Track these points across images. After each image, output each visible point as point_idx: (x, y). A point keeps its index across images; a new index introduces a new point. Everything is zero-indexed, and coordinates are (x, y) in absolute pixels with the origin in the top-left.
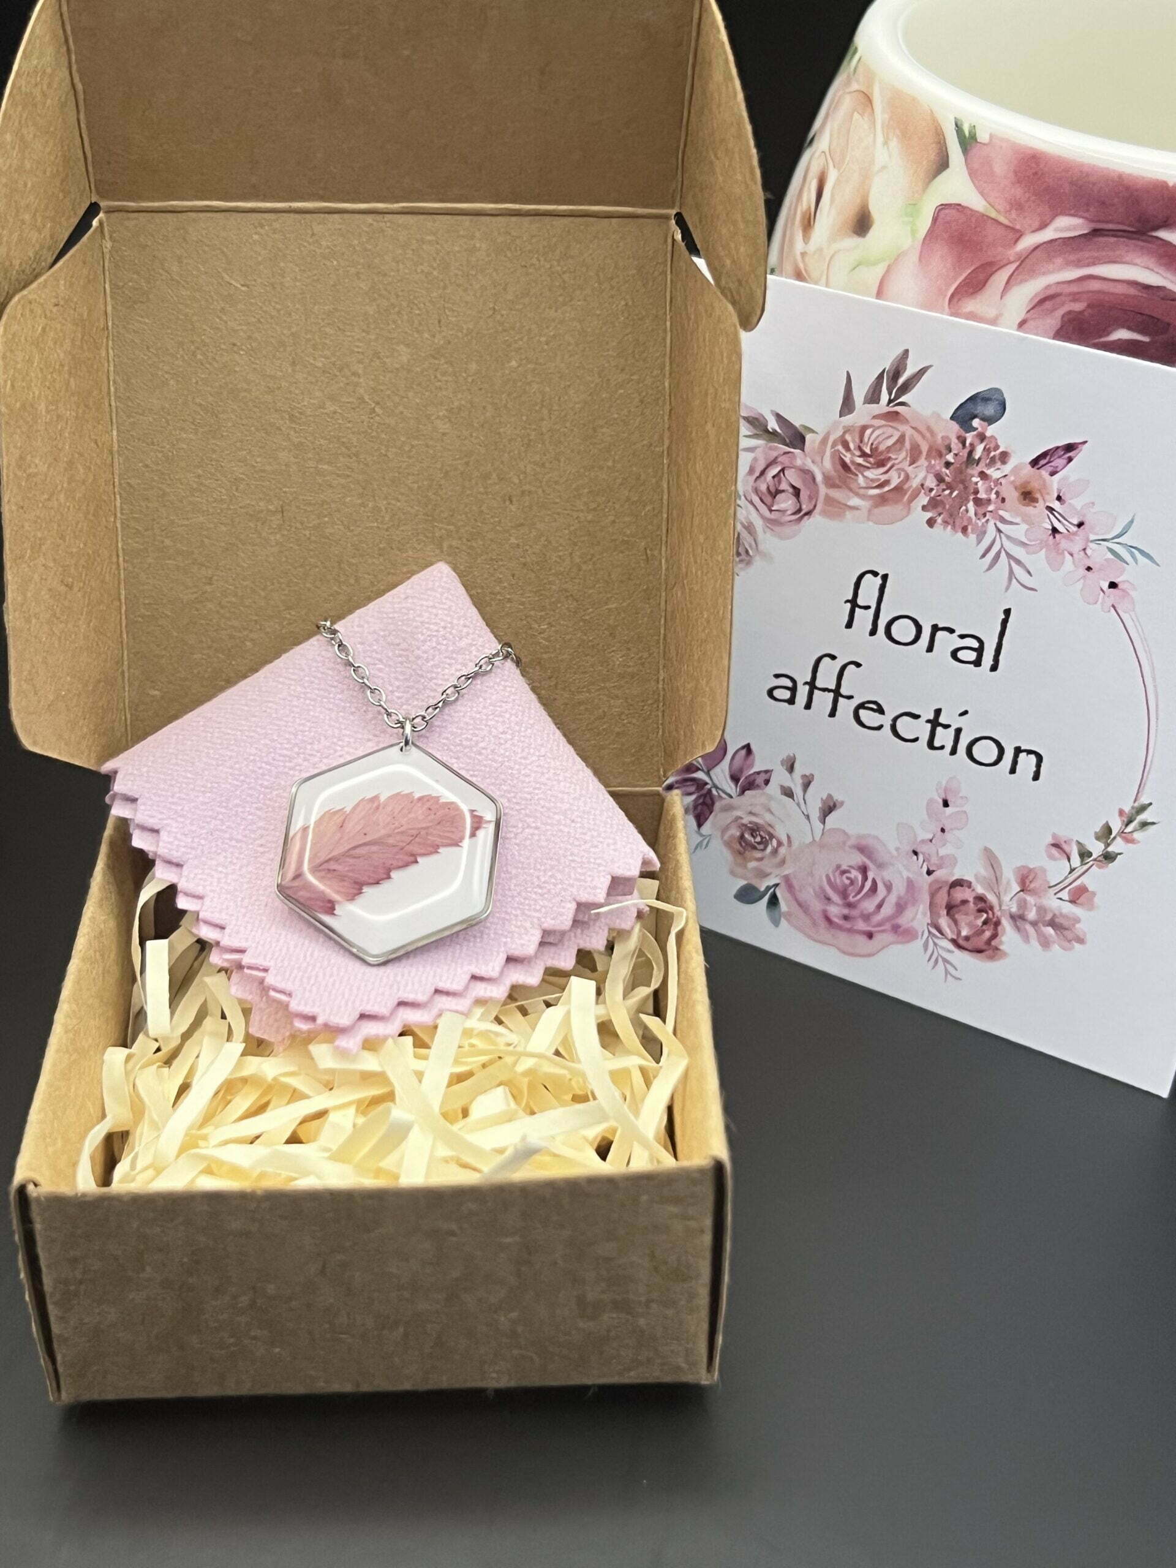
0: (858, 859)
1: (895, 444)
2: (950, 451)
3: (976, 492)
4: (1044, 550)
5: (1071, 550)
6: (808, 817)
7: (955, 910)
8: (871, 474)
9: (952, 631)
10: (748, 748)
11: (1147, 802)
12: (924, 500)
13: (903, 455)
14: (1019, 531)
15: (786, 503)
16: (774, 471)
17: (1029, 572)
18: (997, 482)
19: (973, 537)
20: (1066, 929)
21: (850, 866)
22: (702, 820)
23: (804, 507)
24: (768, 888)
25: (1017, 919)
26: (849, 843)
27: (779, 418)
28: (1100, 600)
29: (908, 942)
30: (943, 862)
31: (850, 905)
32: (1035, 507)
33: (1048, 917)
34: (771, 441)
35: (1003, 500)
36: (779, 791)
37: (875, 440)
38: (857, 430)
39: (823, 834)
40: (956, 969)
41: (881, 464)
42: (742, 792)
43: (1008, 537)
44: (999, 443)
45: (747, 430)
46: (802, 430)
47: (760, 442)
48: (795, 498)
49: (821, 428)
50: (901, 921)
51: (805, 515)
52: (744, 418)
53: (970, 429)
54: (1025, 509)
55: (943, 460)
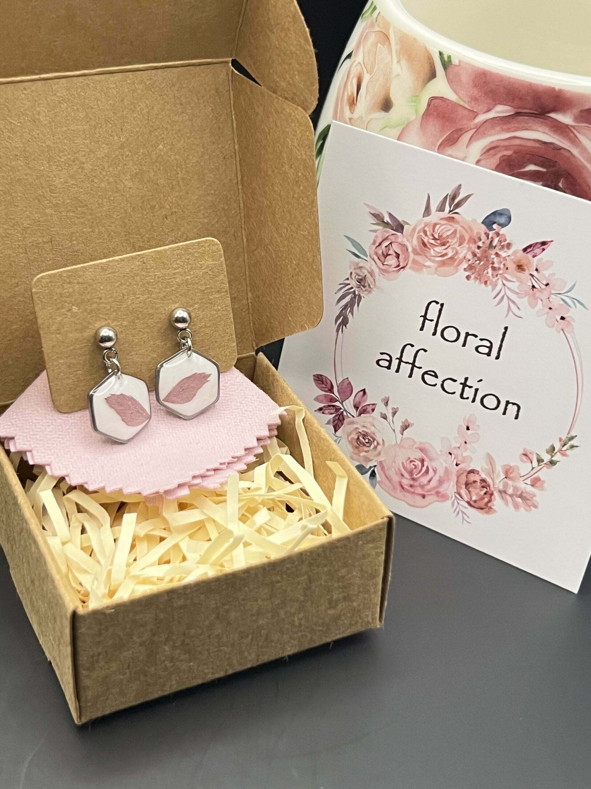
0: (420, 455)
1: (452, 234)
2: (481, 240)
3: (493, 263)
4: (527, 297)
5: (541, 298)
6: (394, 430)
7: (470, 485)
8: (439, 249)
9: (476, 336)
10: (364, 391)
11: (574, 435)
12: (465, 265)
13: (455, 240)
14: (515, 286)
15: (392, 261)
16: (386, 243)
17: (518, 308)
18: (505, 259)
19: (490, 287)
20: (528, 500)
21: (416, 459)
22: (337, 429)
23: (401, 264)
24: (371, 467)
25: (503, 492)
26: (417, 445)
27: (390, 215)
28: (556, 325)
29: (444, 501)
30: (464, 459)
31: (413, 479)
32: (524, 273)
33: (519, 493)
34: (385, 227)
35: (507, 268)
36: (379, 416)
37: (441, 231)
38: (432, 225)
39: (401, 440)
40: (468, 517)
41: (443, 244)
42: (360, 415)
43: (509, 288)
44: (507, 238)
45: (373, 220)
46: (402, 223)
47: (380, 228)
48: (396, 259)
49: (412, 223)
50: (441, 490)
51: (402, 268)
52: (371, 214)
53: (491, 229)
54: (519, 274)
55: (477, 245)
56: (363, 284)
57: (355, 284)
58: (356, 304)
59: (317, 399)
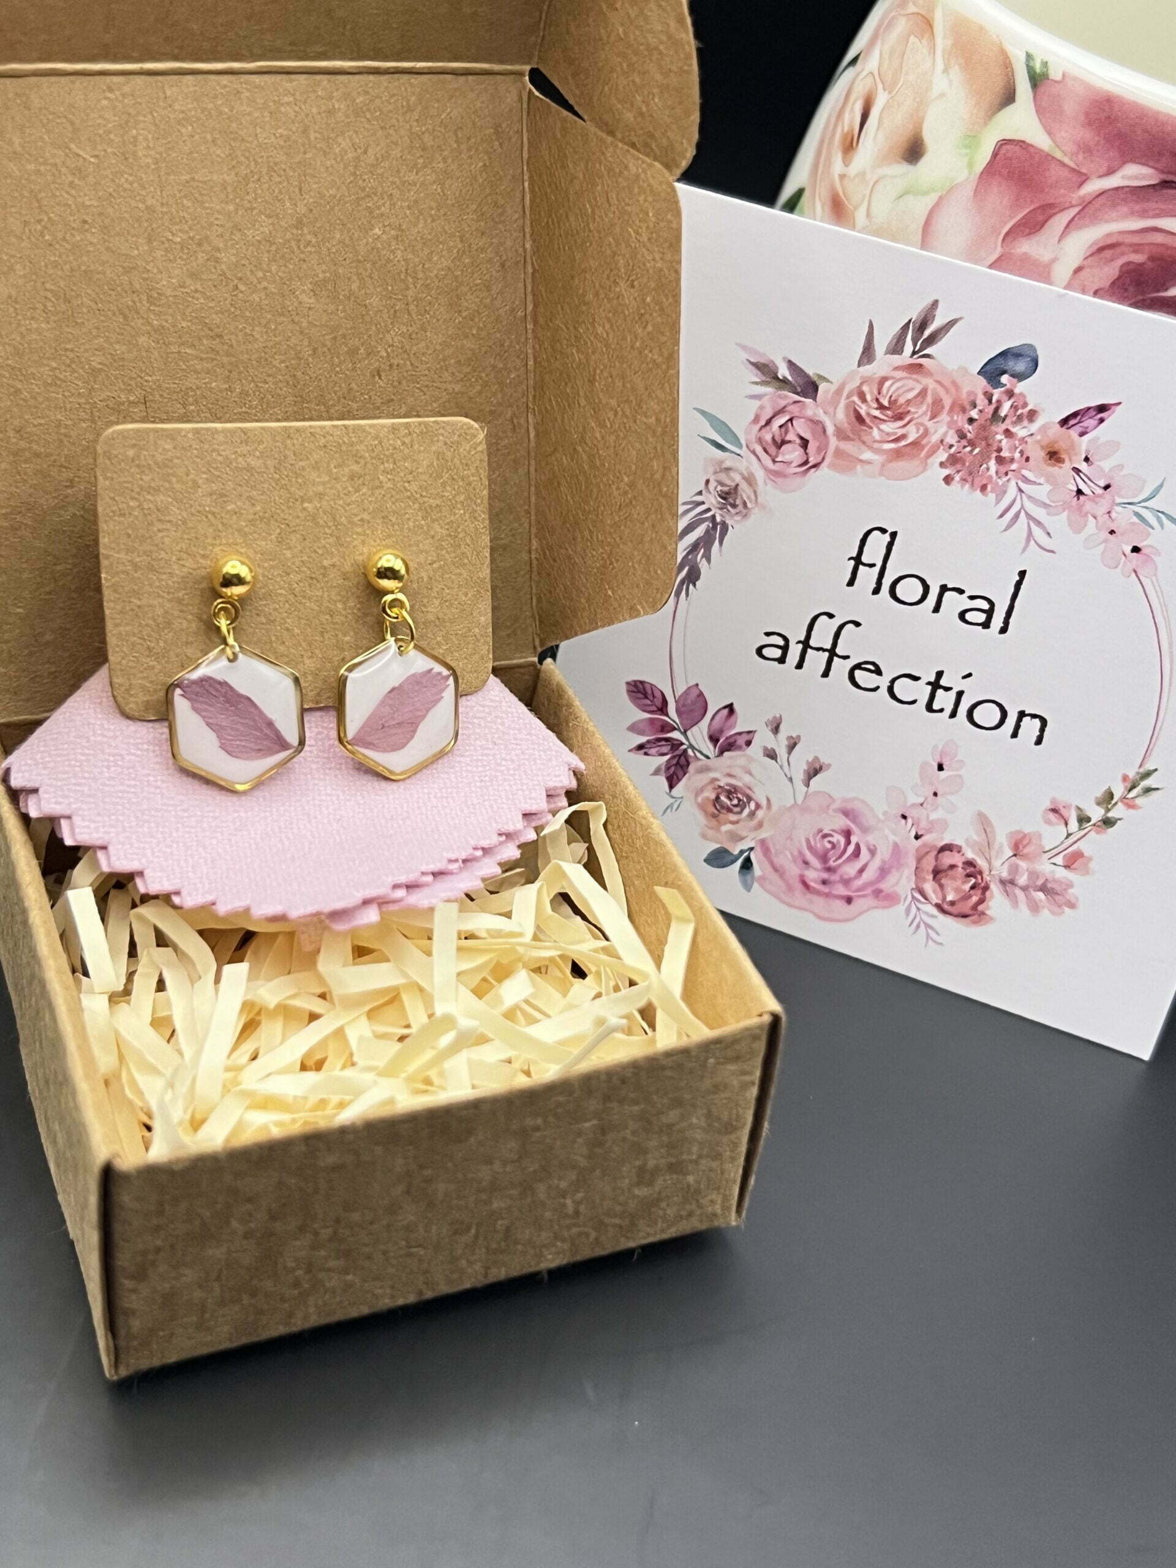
0: (842, 822)
1: (916, 397)
2: (975, 407)
3: (999, 450)
4: (1066, 513)
5: (1095, 512)
6: (791, 780)
7: (942, 874)
8: (891, 427)
9: (961, 591)
10: (730, 708)
11: (1152, 768)
12: (942, 456)
13: (924, 408)
14: (1041, 492)
15: (792, 454)
16: (781, 421)
17: (1049, 534)
18: (1023, 440)
19: (992, 497)
20: (1058, 894)
21: (835, 831)
22: (674, 782)
23: (811, 459)
24: (742, 852)
25: (1007, 883)
26: (837, 805)
27: (791, 364)
28: (1121, 565)
29: (890, 906)
30: (932, 826)
31: (829, 870)
32: (1060, 467)
33: (1040, 882)
34: (780, 388)
35: (1027, 459)
36: (761, 754)
37: (895, 391)
38: (877, 381)
39: (805, 798)
40: (938, 934)
41: (899, 417)
42: (721, 753)
43: (1029, 497)
44: (1028, 400)
45: (754, 376)
46: (816, 379)
47: (768, 390)
48: (802, 450)
49: (835, 376)
50: (883, 886)
51: (814, 466)
52: (751, 363)
53: (996, 384)
54: (1050, 469)
55: (967, 416)
56: (731, 500)
57: (714, 502)
58: (717, 541)
59: (634, 728)
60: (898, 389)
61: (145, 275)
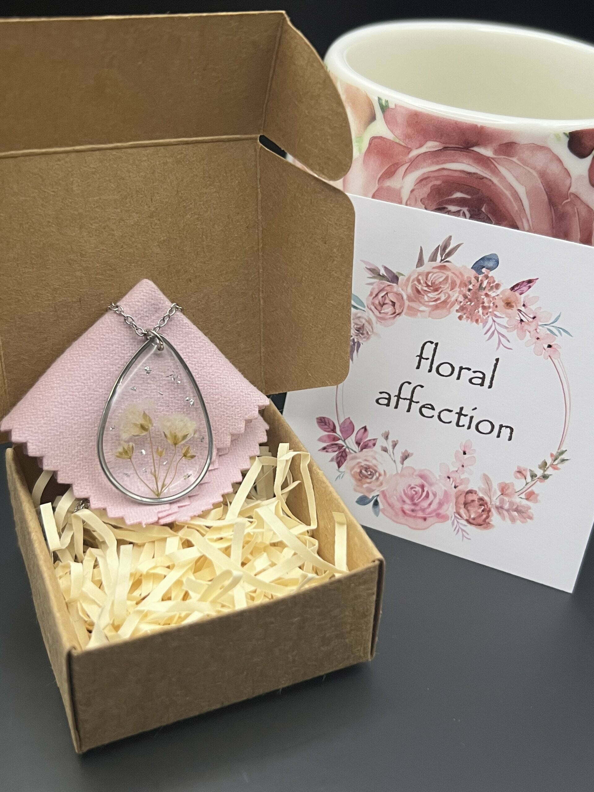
0: (419, 481)
1: (444, 280)
2: (471, 284)
3: (483, 303)
4: (516, 330)
5: (529, 330)
6: (395, 461)
7: (468, 505)
8: (432, 295)
9: (469, 369)
10: (365, 428)
11: (564, 450)
12: (457, 307)
13: (448, 285)
14: (504, 321)
15: (388, 309)
16: (382, 294)
17: (508, 341)
18: (494, 298)
19: (481, 324)
20: (523, 512)
21: (416, 485)
22: (340, 465)
23: (397, 311)
24: (373, 497)
25: (499, 508)
26: (416, 473)
27: (386, 269)
28: (543, 353)
29: (444, 522)
30: (462, 482)
31: (415, 504)
32: (512, 310)
33: (514, 507)
34: (381, 279)
35: (496, 306)
36: (380, 448)
37: (434, 278)
38: (425, 274)
39: (402, 470)
40: (468, 534)
41: (436, 290)
42: (362, 450)
43: (498, 324)
44: (495, 279)
45: (369, 274)
46: (397, 274)
47: (376, 280)
48: (393, 307)
49: (406, 273)
50: (441, 511)
51: (398, 315)
52: (368, 269)
54: (507, 310)
55: (467, 288)
56: (361, 332)
57: (353, 333)
58: (355, 351)
59: (320, 440)
60: (435, 277)
61: (79, 244)
